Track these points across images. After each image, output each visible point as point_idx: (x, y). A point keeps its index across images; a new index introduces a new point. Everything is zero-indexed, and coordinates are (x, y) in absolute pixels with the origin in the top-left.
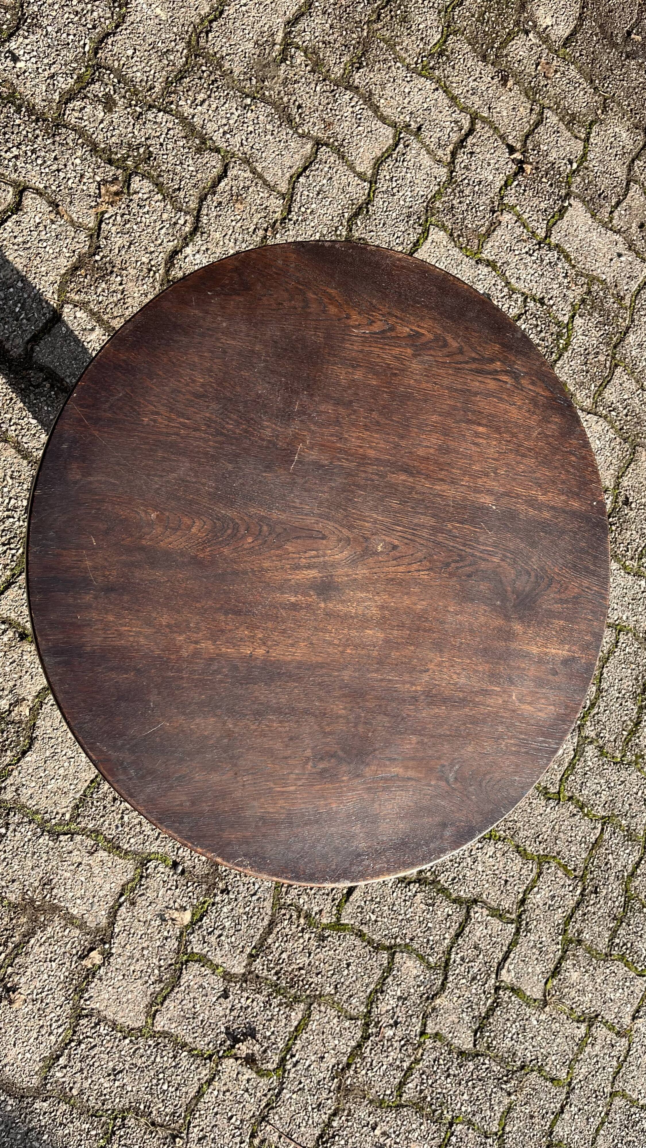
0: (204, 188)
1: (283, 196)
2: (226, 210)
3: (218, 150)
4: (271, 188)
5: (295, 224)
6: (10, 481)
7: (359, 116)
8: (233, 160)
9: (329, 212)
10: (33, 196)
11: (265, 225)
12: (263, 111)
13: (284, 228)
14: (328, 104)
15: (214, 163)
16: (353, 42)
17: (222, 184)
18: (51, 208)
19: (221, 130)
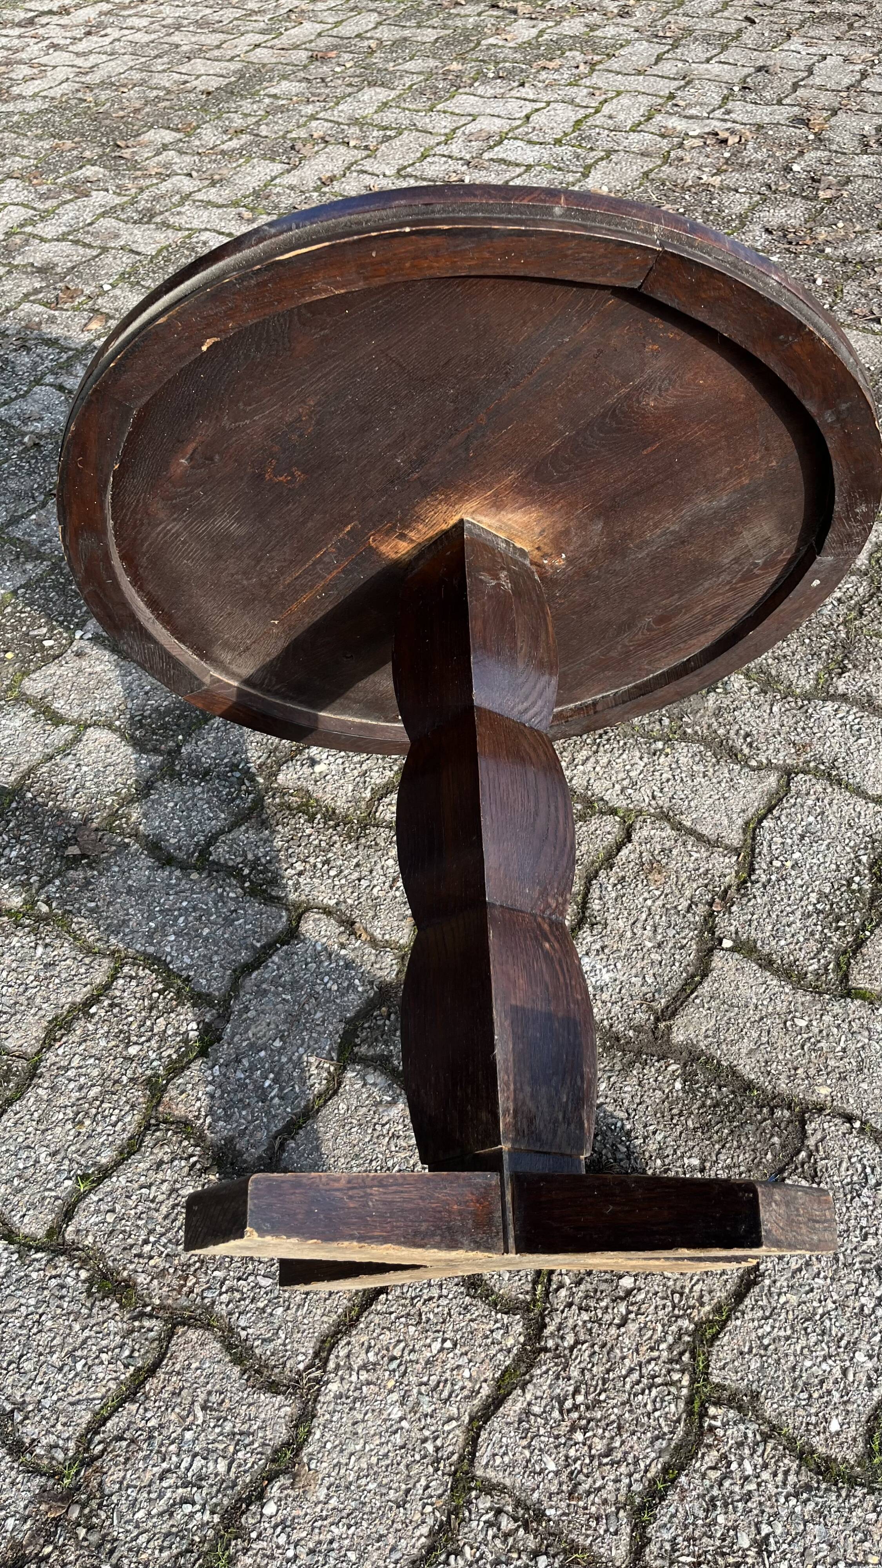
0: (593, 862)
1: (737, 851)
2: (633, 886)
3: (613, 812)
4: (711, 844)
5: (764, 887)
6: (200, 1414)
7: (857, 727)
8: (641, 818)
9: (828, 859)
10: (317, 916)
11: (708, 897)
12: (684, 753)
13: (743, 895)
14: (797, 723)
15: (608, 829)
16: (825, 647)
17: (624, 852)
18: (342, 929)
19: (618, 787)
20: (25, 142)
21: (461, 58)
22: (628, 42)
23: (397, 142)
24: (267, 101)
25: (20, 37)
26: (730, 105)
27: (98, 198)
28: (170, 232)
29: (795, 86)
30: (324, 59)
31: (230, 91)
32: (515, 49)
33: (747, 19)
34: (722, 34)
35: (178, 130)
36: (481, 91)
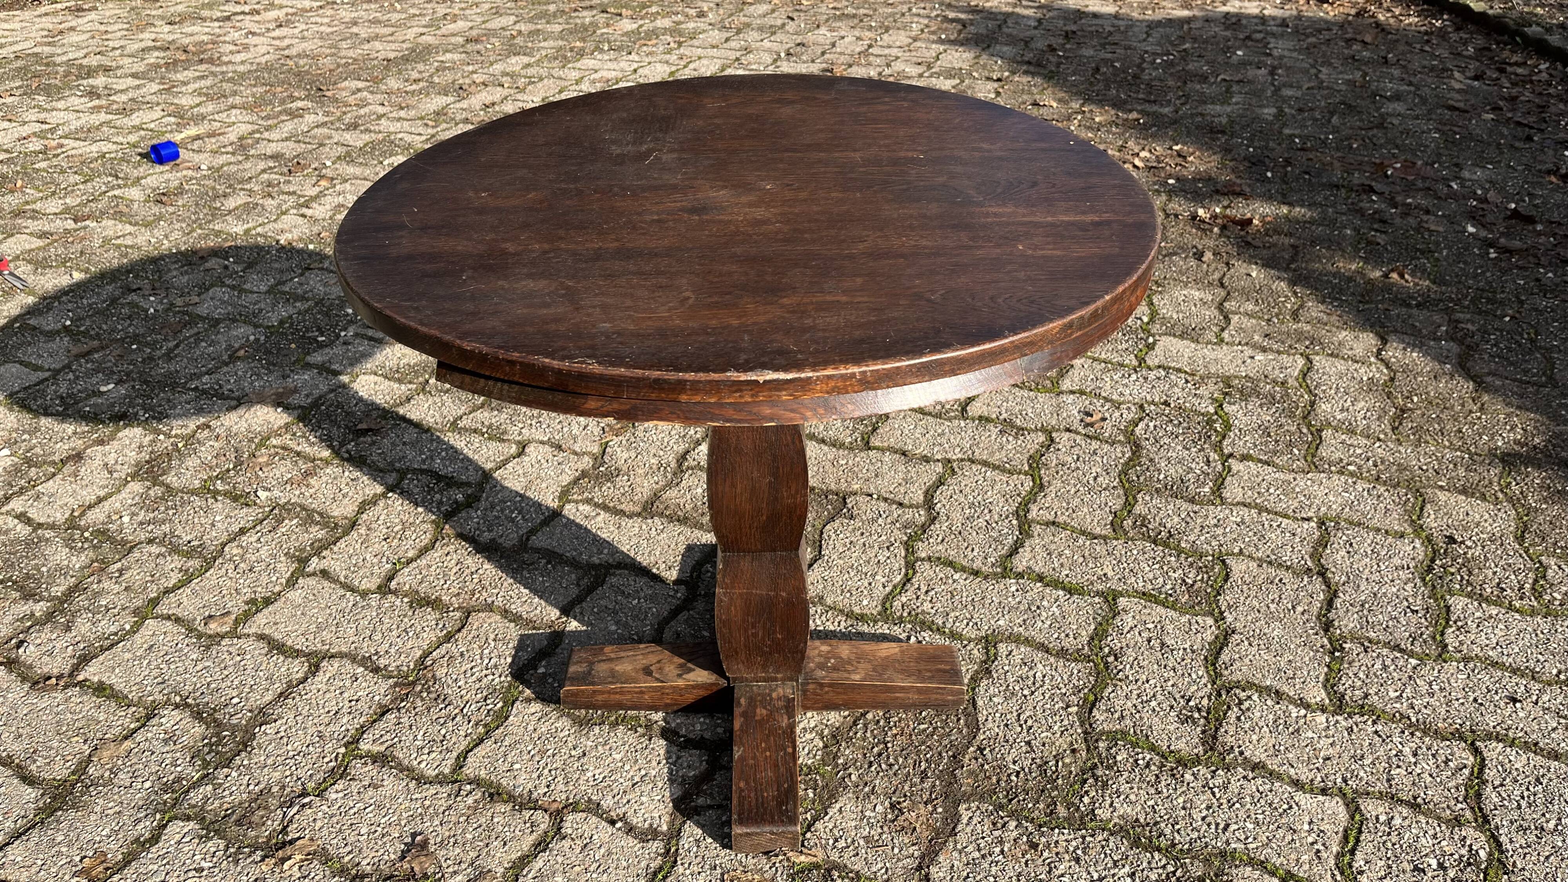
18: (554, 449)
20: (242, 88)
21: (583, 40)
22: (704, 31)
23: (540, 85)
24: (436, 64)
25: (220, 27)
26: (779, 63)
27: (310, 119)
28: (372, 135)
29: (823, 53)
30: (477, 41)
31: (406, 59)
32: (623, 35)
33: (789, 17)
34: (771, 26)
35: (367, 81)
36: (599, 57)
